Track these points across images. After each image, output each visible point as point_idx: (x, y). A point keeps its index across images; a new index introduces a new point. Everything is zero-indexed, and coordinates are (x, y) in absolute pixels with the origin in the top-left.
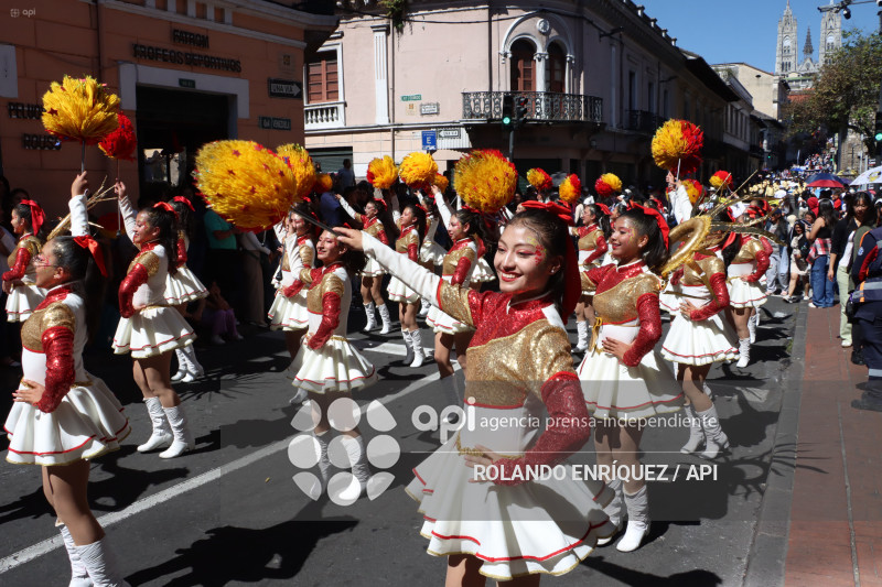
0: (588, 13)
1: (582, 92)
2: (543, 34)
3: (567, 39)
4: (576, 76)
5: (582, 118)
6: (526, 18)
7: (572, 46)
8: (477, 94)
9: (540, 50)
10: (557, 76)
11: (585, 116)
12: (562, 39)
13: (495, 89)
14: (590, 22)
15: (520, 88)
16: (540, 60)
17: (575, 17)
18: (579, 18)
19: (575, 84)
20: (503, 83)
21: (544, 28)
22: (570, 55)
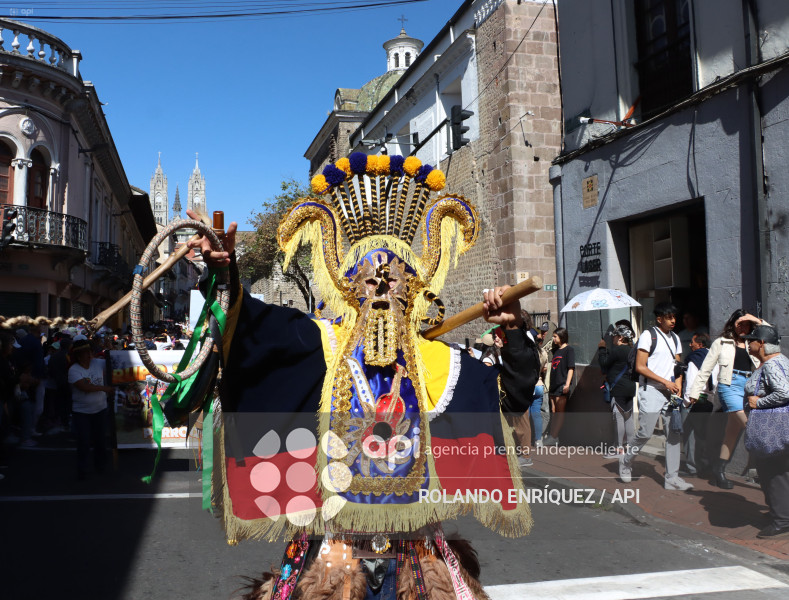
1: (65, 211)
2: (28, 136)
3: (53, 149)
4: (60, 190)
5: (64, 243)
6: (10, 112)
7: (57, 153)
9: (21, 155)
10: (39, 193)
11: (67, 241)
12: (47, 146)
14: (75, 132)
16: (20, 167)
17: (61, 122)
18: (65, 125)
19: (62, 201)
21: (29, 129)
22: (55, 166)
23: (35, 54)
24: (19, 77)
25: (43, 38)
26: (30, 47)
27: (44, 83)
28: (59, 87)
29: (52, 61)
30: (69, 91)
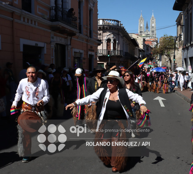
0: (120, 33)
1: (119, 50)
2: (113, 38)
4: (118, 46)
6: (110, 34)
8: (101, 50)
9: (112, 41)
10: (115, 46)
11: (120, 54)
12: (116, 39)
13: (103, 49)
14: (120, 35)
15: (108, 49)
16: (112, 43)
18: (118, 34)
19: (118, 48)
20: (105, 47)
21: (113, 36)
22: (117, 42)
23: (114, 24)
24: (111, 28)
25: (114, 20)
26: (113, 23)
27: (115, 28)
28: (117, 29)
29: (116, 24)
30: (119, 29)
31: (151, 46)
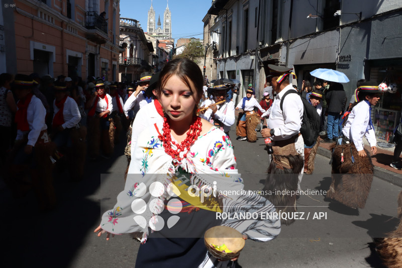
6: (128, 37)
12: (133, 43)
21: (129, 40)
24: (128, 30)
29: (133, 24)
31: (166, 50)
